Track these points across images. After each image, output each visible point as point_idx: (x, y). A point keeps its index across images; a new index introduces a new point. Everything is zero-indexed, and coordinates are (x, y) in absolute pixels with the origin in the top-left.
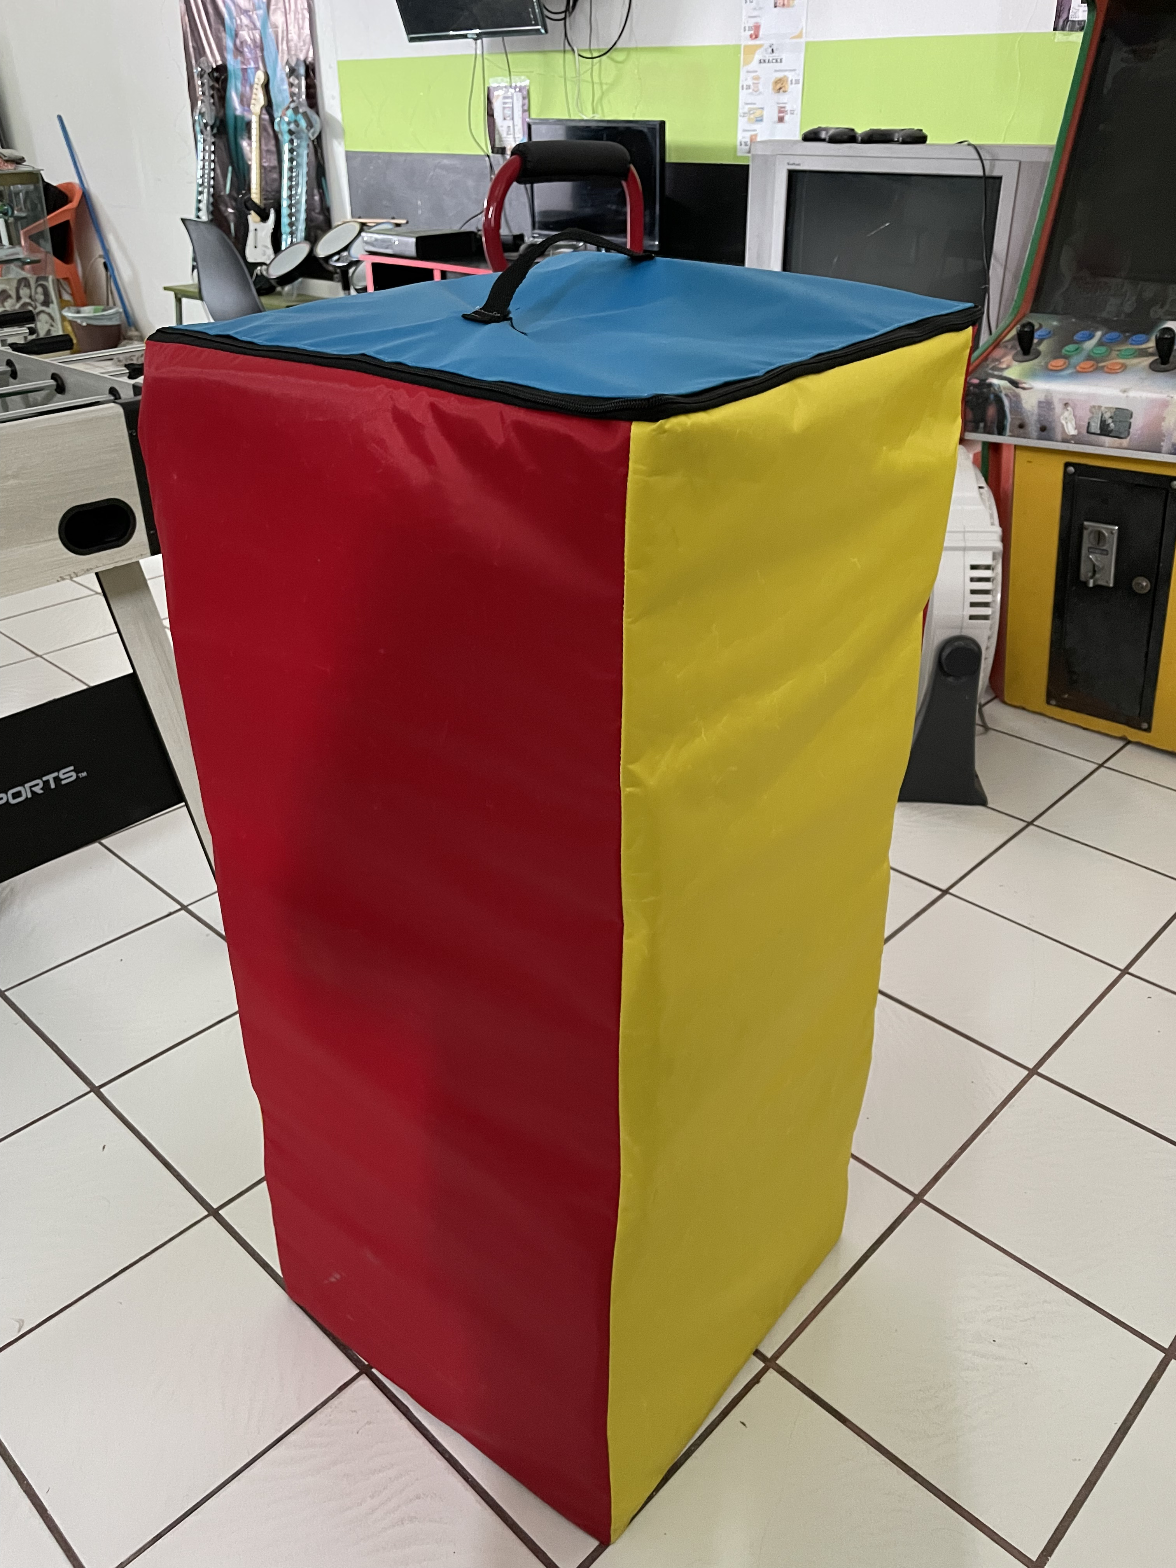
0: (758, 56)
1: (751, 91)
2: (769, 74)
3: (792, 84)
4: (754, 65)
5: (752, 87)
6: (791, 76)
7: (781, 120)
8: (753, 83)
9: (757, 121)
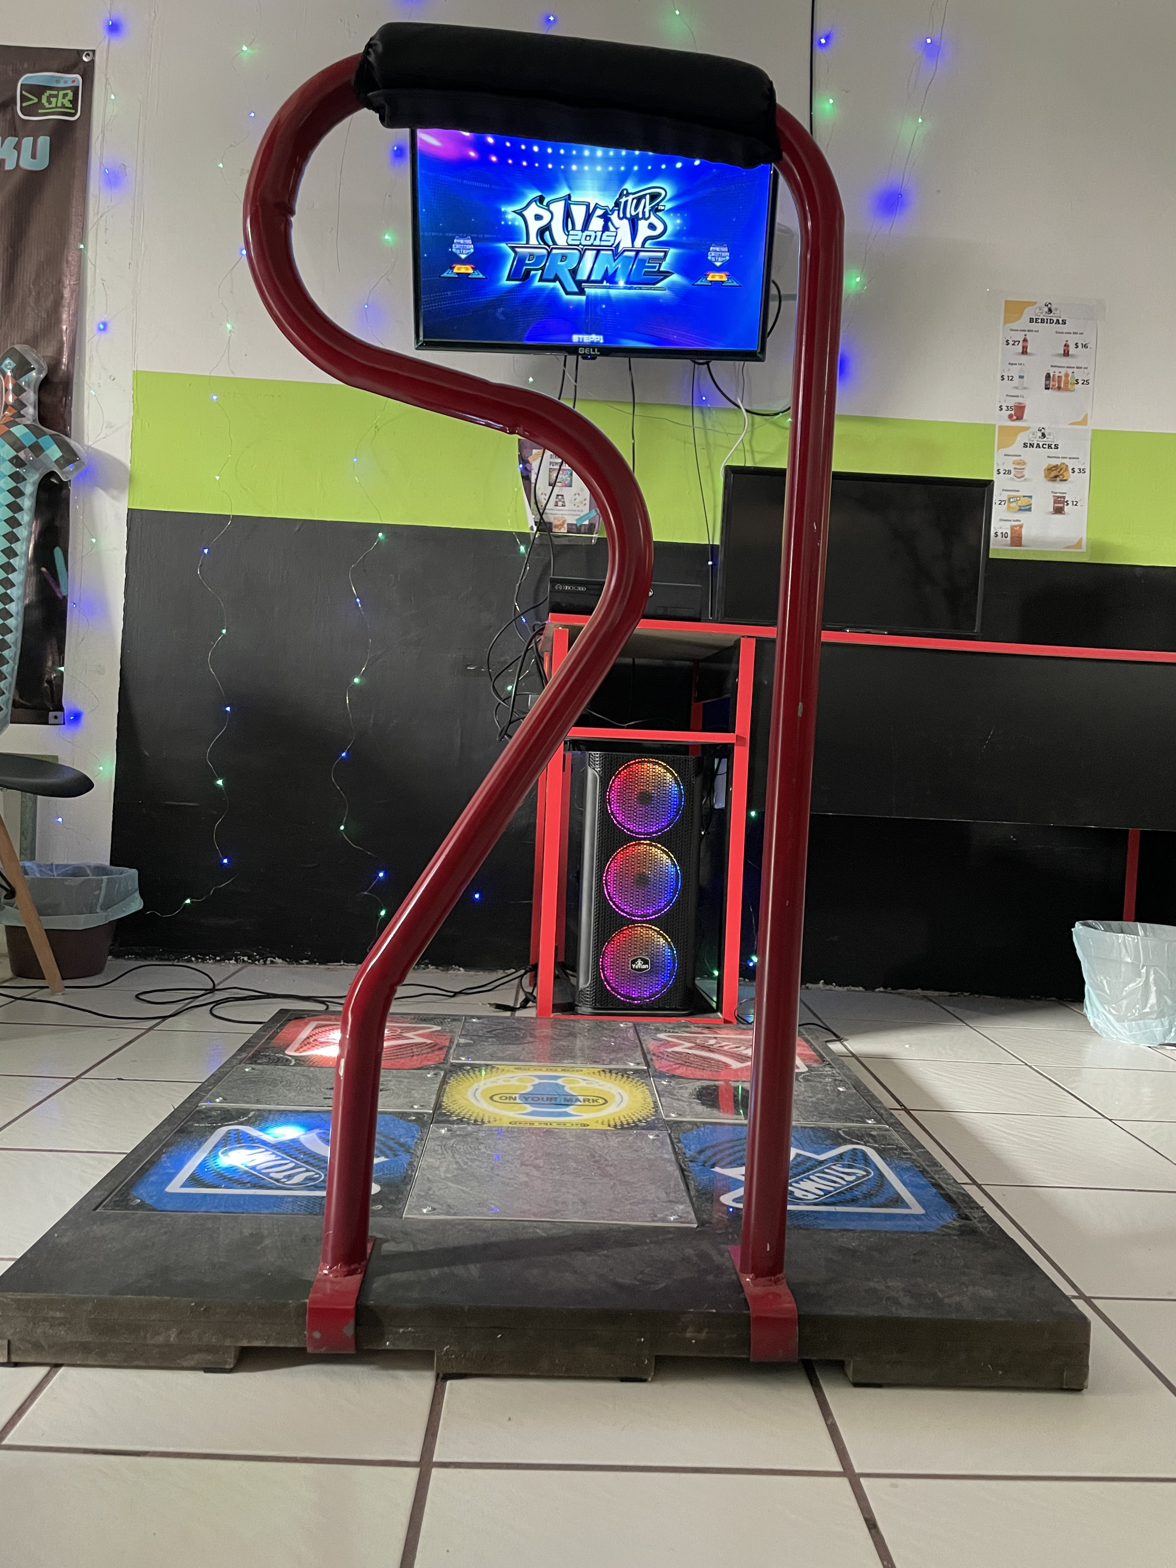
0: (1022, 438)
1: (1012, 476)
2: (1038, 460)
3: (1074, 472)
4: (1017, 447)
5: (1013, 472)
6: (1071, 464)
7: (1059, 511)
8: (1015, 468)
9: (1020, 510)
